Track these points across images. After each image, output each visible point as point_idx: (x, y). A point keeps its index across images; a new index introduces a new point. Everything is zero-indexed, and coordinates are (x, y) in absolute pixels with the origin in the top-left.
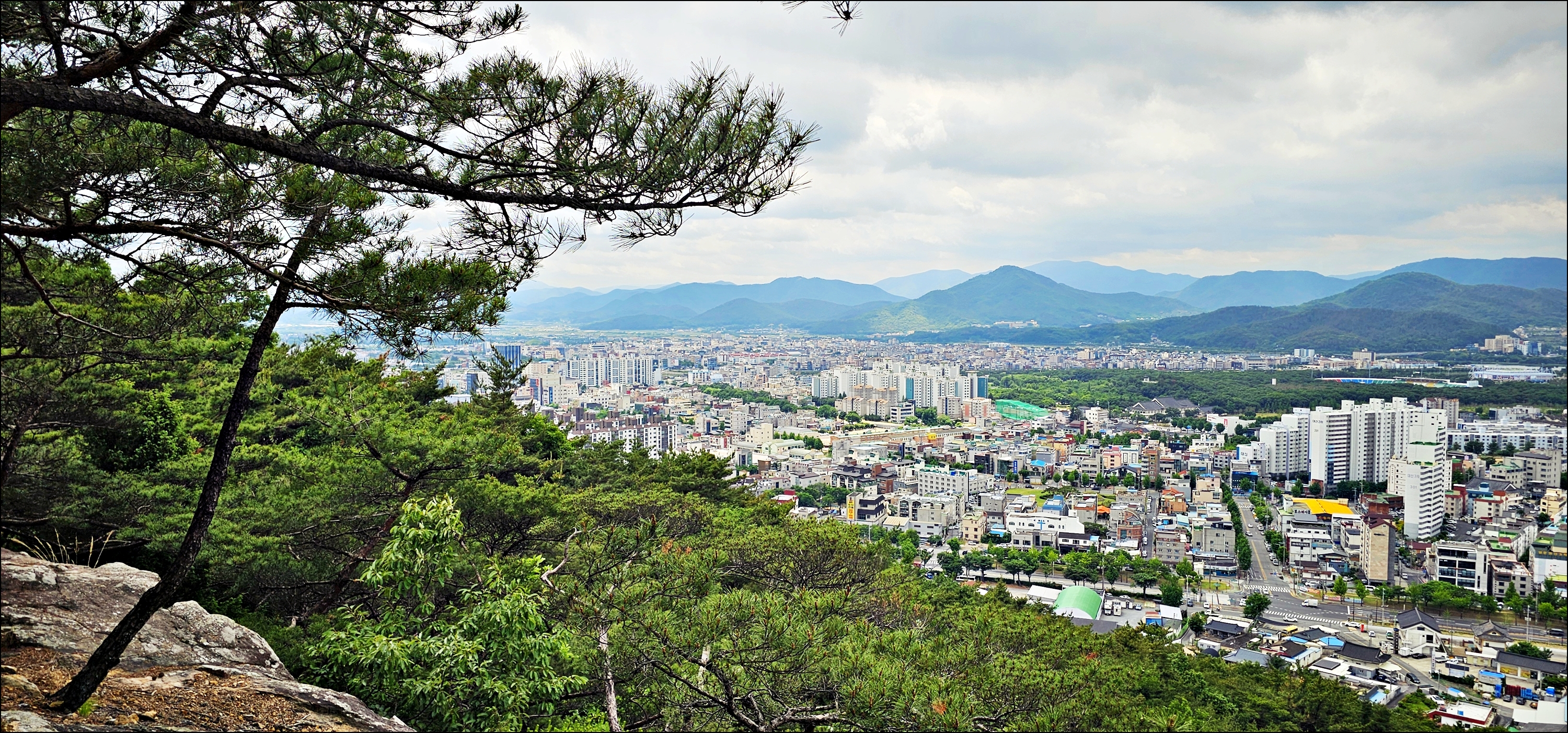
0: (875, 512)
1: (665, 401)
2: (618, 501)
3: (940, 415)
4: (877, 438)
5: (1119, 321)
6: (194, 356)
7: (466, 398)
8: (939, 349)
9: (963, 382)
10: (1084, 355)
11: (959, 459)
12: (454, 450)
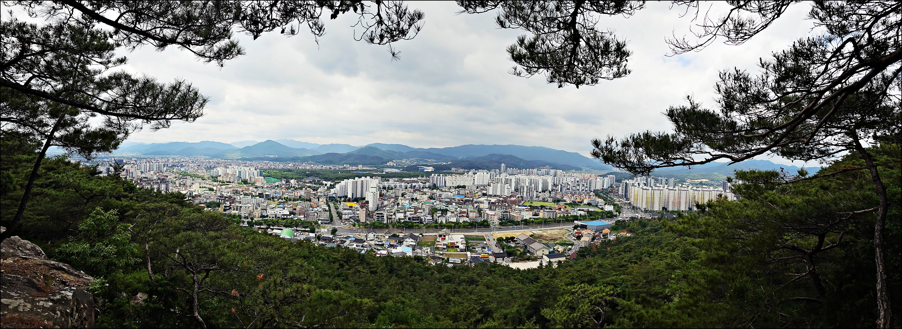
0: (229, 209)
1: (167, 177)
2: (153, 205)
3: (249, 181)
4: (230, 188)
5: (299, 156)
6: (20, 161)
7: (106, 175)
8: (249, 163)
9: (256, 172)
10: (290, 164)
11: (254, 193)
12: (102, 190)
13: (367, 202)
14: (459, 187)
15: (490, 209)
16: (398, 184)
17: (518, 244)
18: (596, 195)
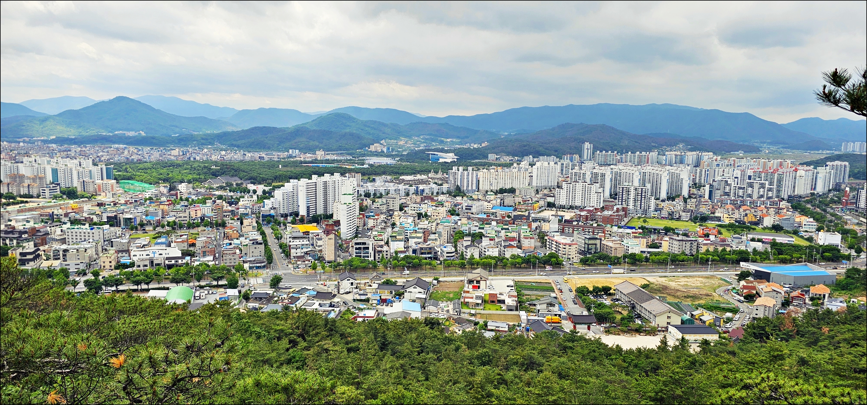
0: (31, 259)
3: (80, 192)
4: (31, 209)
5: (196, 133)
8: (77, 148)
9: (96, 171)
10: (174, 152)
11: (95, 219)
13: (337, 223)
14: (502, 191)
15: (562, 232)
16: (392, 187)
17: (618, 300)
18: (795, 208)
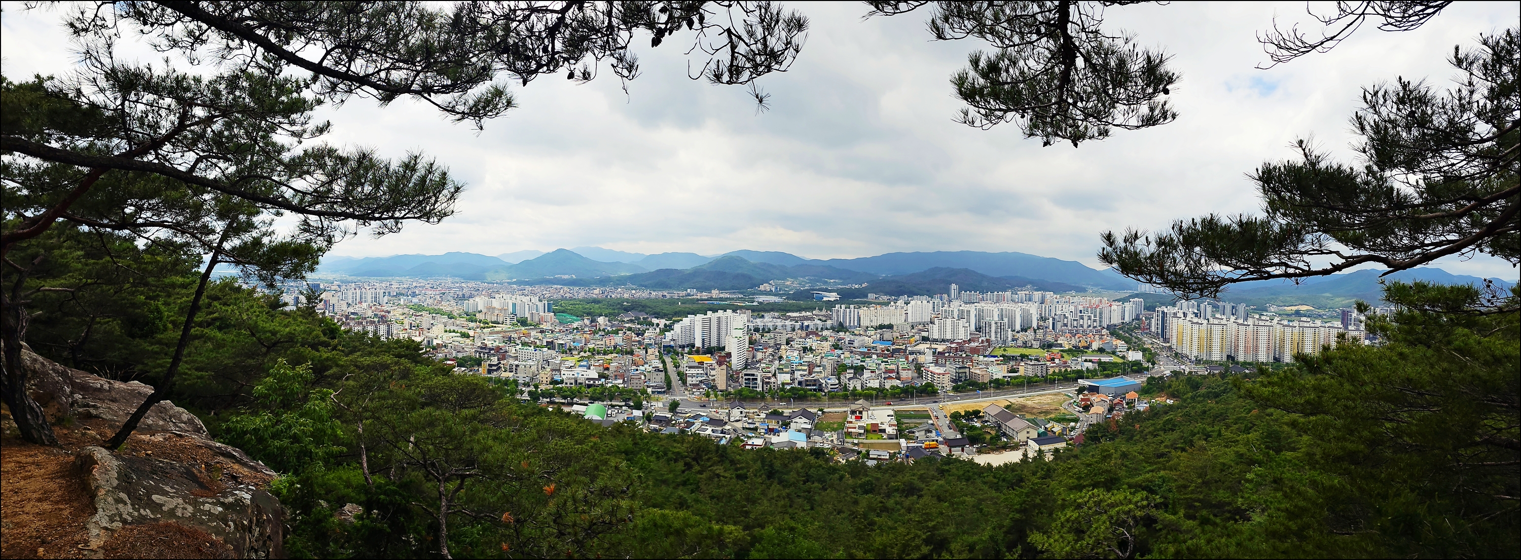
0: (496, 370)
1: (389, 312)
2: (367, 360)
3: (529, 322)
4: (498, 333)
5: (612, 276)
6: (173, 286)
7: (295, 308)
8: (529, 288)
9: (540, 305)
10: (596, 292)
11: (538, 343)
12: (290, 333)
13: (729, 355)
14: (881, 327)
15: (936, 363)
16: (779, 323)
17: (987, 422)
18: (1112, 334)
